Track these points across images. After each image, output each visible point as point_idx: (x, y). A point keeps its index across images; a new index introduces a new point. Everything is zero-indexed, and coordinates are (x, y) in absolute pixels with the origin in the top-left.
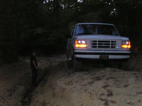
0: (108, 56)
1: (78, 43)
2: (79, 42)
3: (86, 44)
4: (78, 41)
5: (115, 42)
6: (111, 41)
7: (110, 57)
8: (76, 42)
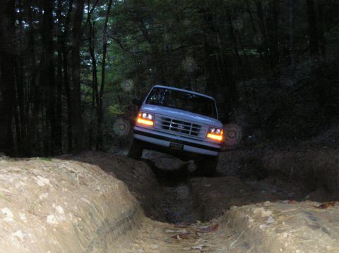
0: (183, 147)
1: (142, 117)
2: (144, 115)
3: (152, 120)
4: (142, 113)
5: (200, 126)
6: (192, 123)
7: (186, 148)
8: (140, 115)
